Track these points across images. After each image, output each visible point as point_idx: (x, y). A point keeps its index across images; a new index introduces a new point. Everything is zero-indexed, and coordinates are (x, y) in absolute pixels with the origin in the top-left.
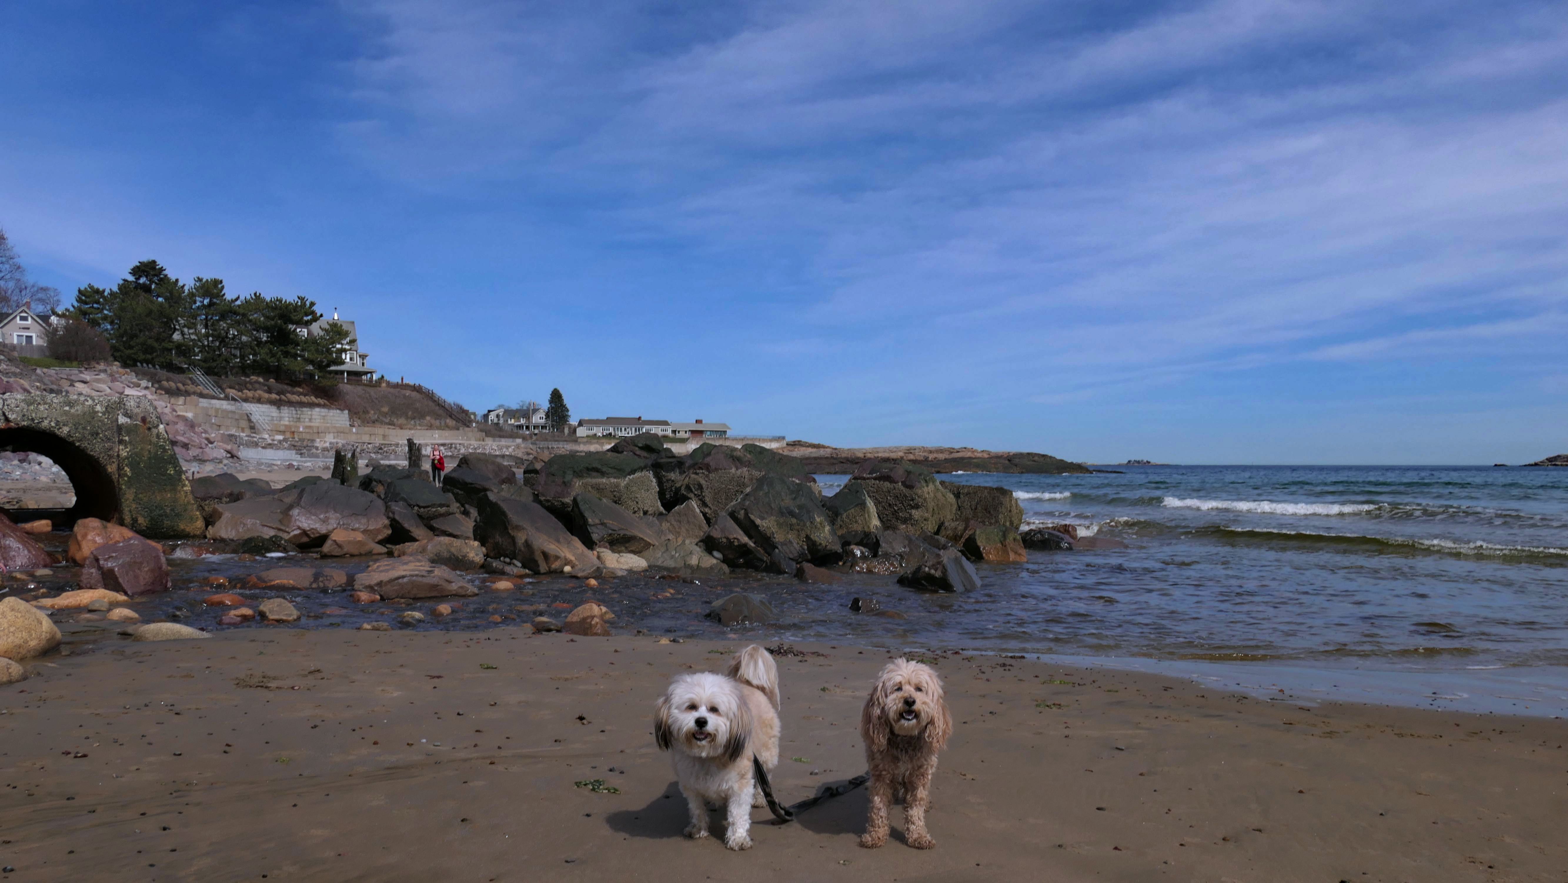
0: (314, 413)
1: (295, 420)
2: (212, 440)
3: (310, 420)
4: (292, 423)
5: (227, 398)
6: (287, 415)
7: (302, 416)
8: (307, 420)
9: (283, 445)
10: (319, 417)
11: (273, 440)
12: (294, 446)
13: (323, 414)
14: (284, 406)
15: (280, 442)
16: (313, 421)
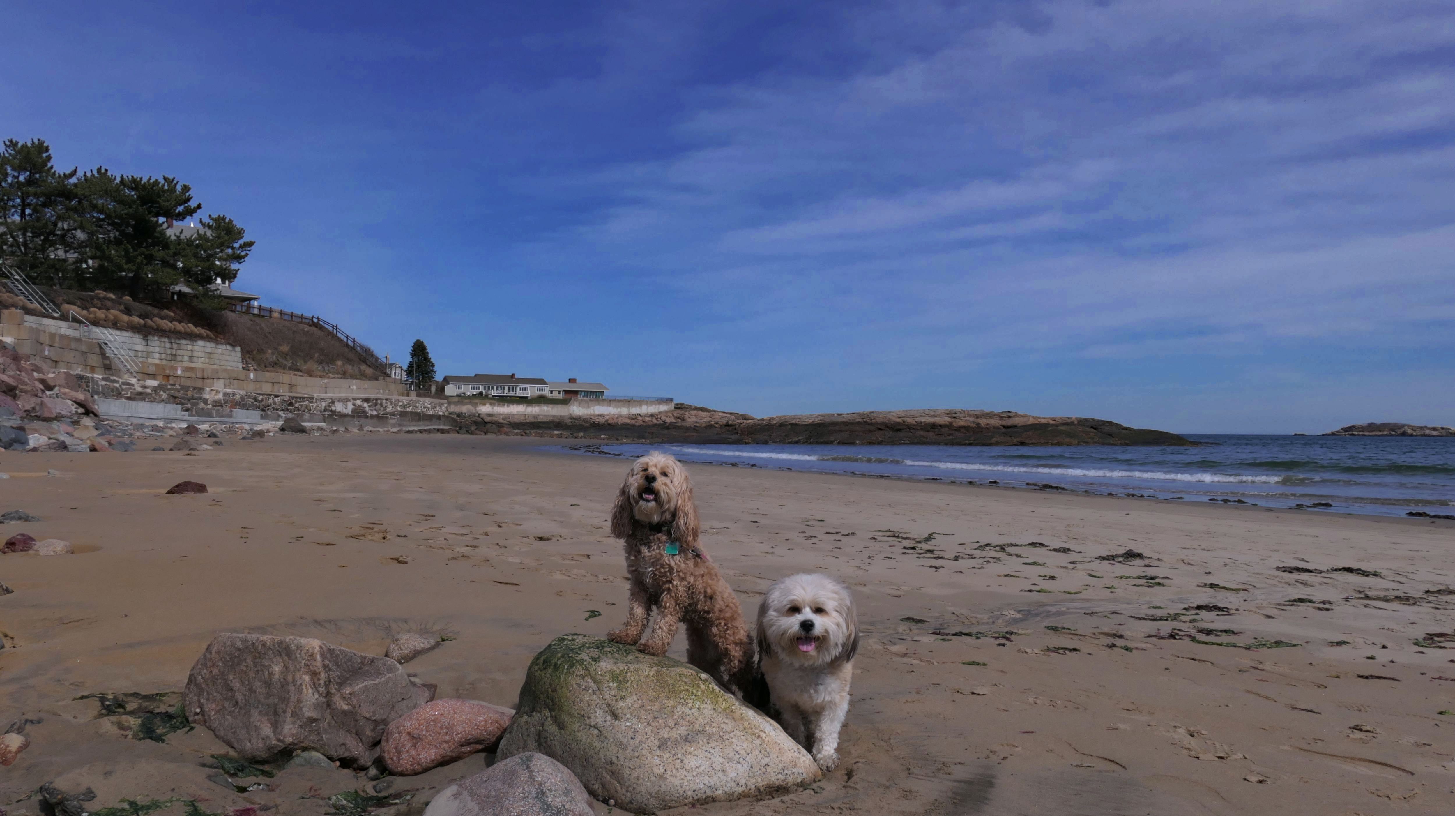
0: (196, 348)
1: (169, 357)
2: (52, 384)
3: (191, 357)
4: (164, 362)
5: (64, 318)
6: (157, 349)
7: (179, 352)
8: (186, 358)
9: (160, 396)
10: (203, 355)
11: (145, 387)
12: (175, 397)
13: (209, 350)
14: (154, 335)
15: (155, 389)
16: (195, 359)
